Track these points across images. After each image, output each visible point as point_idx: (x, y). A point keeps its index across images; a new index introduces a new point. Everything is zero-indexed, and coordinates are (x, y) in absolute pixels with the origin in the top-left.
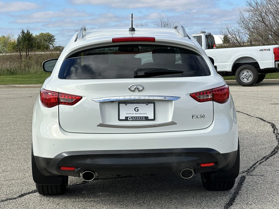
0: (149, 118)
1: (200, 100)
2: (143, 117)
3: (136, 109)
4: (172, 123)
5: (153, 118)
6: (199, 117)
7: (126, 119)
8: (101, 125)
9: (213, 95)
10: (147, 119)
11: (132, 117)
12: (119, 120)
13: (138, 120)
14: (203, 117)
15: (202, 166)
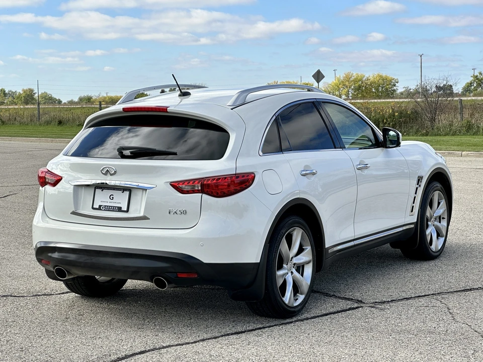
0: (122, 209)
1: (182, 191)
2: (116, 207)
3: (112, 196)
4: (144, 218)
5: (126, 209)
6: (178, 212)
7: (99, 208)
8: (74, 213)
9: (202, 185)
10: (119, 209)
11: (105, 206)
12: (93, 208)
13: (111, 211)
14: (185, 212)
15: (179, 276)
